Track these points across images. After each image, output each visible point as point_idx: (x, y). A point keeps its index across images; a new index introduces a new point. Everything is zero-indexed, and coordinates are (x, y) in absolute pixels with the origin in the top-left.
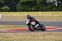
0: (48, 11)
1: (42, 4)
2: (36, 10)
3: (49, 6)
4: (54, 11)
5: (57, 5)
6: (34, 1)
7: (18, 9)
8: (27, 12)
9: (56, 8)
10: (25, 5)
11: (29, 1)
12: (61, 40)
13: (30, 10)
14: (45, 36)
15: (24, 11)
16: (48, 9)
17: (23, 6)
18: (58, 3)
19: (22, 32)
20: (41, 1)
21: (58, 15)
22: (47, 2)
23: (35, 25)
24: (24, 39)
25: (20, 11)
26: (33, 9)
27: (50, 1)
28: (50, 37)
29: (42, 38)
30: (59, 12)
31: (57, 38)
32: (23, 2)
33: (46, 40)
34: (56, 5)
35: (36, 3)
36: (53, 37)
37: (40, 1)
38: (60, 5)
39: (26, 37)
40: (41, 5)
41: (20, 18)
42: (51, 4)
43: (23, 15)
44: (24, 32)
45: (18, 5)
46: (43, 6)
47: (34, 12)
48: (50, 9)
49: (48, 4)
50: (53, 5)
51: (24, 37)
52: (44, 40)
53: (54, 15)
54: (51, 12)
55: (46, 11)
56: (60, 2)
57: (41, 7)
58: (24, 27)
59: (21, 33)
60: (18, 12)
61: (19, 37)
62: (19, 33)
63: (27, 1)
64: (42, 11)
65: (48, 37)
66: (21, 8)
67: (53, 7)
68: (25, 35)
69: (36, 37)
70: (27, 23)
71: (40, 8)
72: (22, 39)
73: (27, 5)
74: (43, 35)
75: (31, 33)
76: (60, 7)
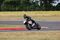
0: (32, 11)
1: (26, 4)
2: (20, 10)
3: (32, 6)
4: (37, 11)
5: (40, 5)
6: (17, 1)
7: (2, 9)
8: (11, 12)
9: (39, 7)
10: (9, 5)
11: (13, 1)
12: (44, 39)
13: (14, 10)
14: (29, 35)
15: (8, 11)
16: (32, 9)
17: (7, 6)
18: (41, 3)
19: (6, 31)
21: (41, 15)
22: (31, 2)
23: (32, 24)
24: (8, 38)
25: (5, 10)
26: (17, 9)
27: (34, 1)
28: (34, 36)
29: (26, 37)
30: (42, 11)
31: (40, 37)
32: (7, 2)
33: (30, 39)
35: (19, 3)
36: (36, 36)
37: (23, 1)
38: (43, 4)
39: (10, 36)
40: (24, 5)
41: (4, 18)
43: (7, 14)
44: (8, 31)
46: (27, 6)
47: (18, 12)
48: (34, 9)
49: (31, 4)
50: (36, 5)
51: (8, 36)
53: (37, 15)
55: (30, 11)
56: (43, 2)
57: (25, 6)
58: (8, 26)
59: (5, 33)
60: (2, 12)
61: (3, 36)
62: (3, 32)
63: (11, 1)
64: (26, 11)
66: (5, 7)
67: (36, 7)
68: (9, 34)
69: (20, 36)
70: (24, 22)
71: (24, 8)
72: (7, 38)
73: (11, 5)
74: (27, 34)
75: (15, 32)
76: (43, 7)
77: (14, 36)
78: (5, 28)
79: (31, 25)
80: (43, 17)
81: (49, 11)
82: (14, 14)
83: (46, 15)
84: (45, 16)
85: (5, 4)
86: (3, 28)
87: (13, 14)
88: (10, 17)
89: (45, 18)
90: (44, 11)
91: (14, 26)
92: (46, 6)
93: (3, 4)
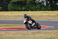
0: (38, 11)
1: (32, 4)
3: (38, 5)
4: (43, 11)
6: (24, 1)
7: (9, 9)
12: (49, 38)
13: (21, 9)
14: (35, 34)
16: (38, 9)
17: (14, 6)
18: (47, 3)
20: (31, 1)
21: (47, 15)
22: (37, 2)
25: (12, 10)
26: (23, 9)
27: (40, 1)
28: (39, 35)
30: (47, 11)
31: (46, 36)
32: (14, 2)
33: (36, 38)
34: (44, 5)
35: (26, 3)
37: (29, 1)
38: (49, 4)
40: (31, 5)
41: (11, 17)
42: (40, 3)
43: (14, 14)
45: (9, 5)
46: (33, 6)
48: (40, 9)
49: (38, 4)
50: (42, 5)
51: (15, 36)
52: (34, 38)
53: (43, 14)
54: (40, 11)
55: (36, 11)
56: (48, 2)
57: (31, 6)
58: (15, 26)
59: (12, 32)
61: (10, 35)
63: (18, 1)
64: (32, 11)
65: (37, 35)
66: (12, 7)
67: (42, 7)
68: (16, 34)
69: (26, 35)
72: (13, 37)
73: (17, 5)
75: (22, 32)
76: (49, 7)
77: (20, 35)
78: (12, 27)
79: (31, 25)
80: (49, 17)
81: (54, 10)
82: (21, 14)
83: (51, 14)
84: (51, 16)
85: (12, 4)
86: (10, 27)
87: (19, 14)
88: (17, 16)
89: (51, 18)
90: (49, 10)
91: (20, 26)
92: (52, 6)
93: (10, 4)
